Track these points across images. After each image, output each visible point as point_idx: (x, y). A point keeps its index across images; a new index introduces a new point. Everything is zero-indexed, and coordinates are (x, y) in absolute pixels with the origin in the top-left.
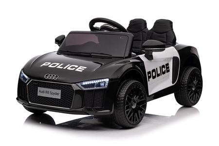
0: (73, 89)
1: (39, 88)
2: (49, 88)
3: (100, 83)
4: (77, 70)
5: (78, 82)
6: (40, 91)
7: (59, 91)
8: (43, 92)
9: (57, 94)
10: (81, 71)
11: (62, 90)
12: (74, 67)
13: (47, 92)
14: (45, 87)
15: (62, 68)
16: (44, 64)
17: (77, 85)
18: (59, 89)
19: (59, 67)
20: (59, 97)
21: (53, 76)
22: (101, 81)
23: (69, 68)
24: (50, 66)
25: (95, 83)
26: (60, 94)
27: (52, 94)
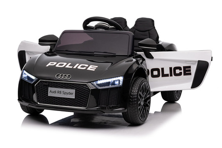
0: (88, 88)
1: (50, 89)
2: (61, 88)
3: (114, 81)
4: (89, 69)
5: (93, 81)
6: (51, 91)
7: (73, 91)
8: (55, 92)
9: (71, 94)
10: (94, 70)
11: (76, 90)
12: (84, 66)
13: (59, 92)
14: (56, 87)
15: (71, 67)
16: (49, 64)
17: (92, 84)
18: (72, 88)
19: (67, 66)
20: (73, 97)
21: (65, 75)
22: (115, 79)
23: (79, 68)
24: (57, 66)
25: (110, 82)
26: (74, 94)
27: (65, 93)
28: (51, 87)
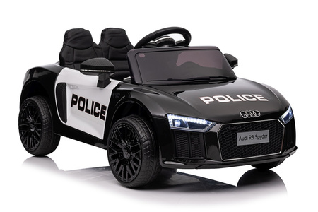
1: (239, 135)
2: (253, 130)
4: (261, 100)
7: (267, 132)
8: (246, 138)
9: (265, 136)
10: (267, 100)
12: (250, 97)
13: (252, 137)
14: (247, 131)
15: (240, 100)
16: (205, 100)
18: (266, 129)
19: (234, 100)
20: (267, 140)
21: (252, 112)
23: (248, 99)
24: (220, 101)
26: (268, 137)
27: (258, 137)
28: (241, 131)
